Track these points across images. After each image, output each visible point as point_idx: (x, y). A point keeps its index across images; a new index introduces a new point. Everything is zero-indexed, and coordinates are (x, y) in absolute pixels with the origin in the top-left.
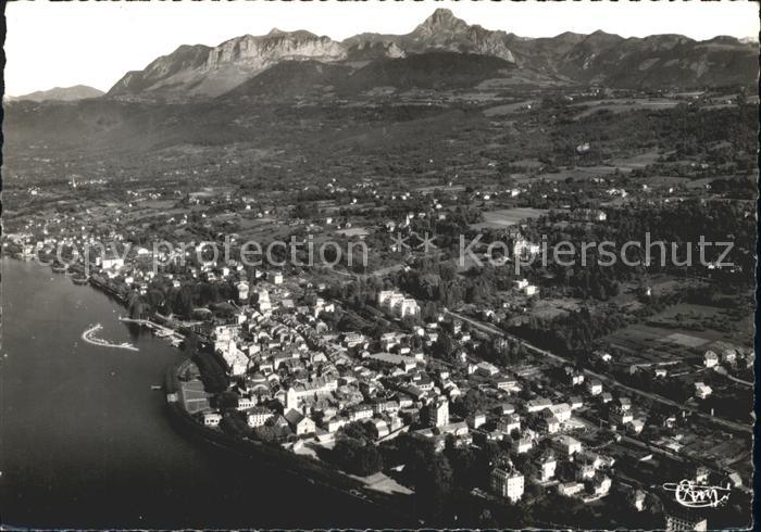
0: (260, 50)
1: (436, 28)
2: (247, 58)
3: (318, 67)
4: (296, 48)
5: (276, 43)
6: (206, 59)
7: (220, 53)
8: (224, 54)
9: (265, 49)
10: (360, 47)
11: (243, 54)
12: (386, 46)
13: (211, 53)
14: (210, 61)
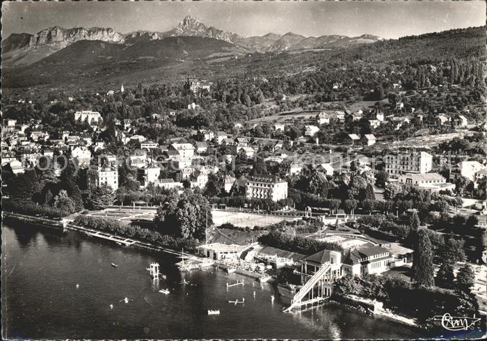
0: (65, 37)
1: (186, 29)
2: (56, 42)
3: (102, 44)
4: (89, 36)
5: (76, 32)
6: (28, 42)
7: (38, 38)
8: (40, 39)
9: (69, 36)
10: (133, 36)
11: (54, 39)
12: (150, 35)
13: (31, 38)
14: (31, 44)
